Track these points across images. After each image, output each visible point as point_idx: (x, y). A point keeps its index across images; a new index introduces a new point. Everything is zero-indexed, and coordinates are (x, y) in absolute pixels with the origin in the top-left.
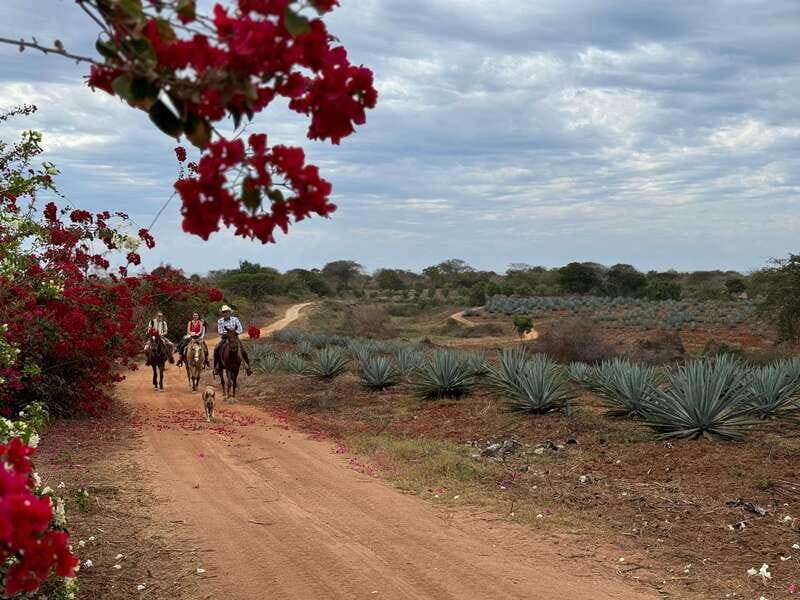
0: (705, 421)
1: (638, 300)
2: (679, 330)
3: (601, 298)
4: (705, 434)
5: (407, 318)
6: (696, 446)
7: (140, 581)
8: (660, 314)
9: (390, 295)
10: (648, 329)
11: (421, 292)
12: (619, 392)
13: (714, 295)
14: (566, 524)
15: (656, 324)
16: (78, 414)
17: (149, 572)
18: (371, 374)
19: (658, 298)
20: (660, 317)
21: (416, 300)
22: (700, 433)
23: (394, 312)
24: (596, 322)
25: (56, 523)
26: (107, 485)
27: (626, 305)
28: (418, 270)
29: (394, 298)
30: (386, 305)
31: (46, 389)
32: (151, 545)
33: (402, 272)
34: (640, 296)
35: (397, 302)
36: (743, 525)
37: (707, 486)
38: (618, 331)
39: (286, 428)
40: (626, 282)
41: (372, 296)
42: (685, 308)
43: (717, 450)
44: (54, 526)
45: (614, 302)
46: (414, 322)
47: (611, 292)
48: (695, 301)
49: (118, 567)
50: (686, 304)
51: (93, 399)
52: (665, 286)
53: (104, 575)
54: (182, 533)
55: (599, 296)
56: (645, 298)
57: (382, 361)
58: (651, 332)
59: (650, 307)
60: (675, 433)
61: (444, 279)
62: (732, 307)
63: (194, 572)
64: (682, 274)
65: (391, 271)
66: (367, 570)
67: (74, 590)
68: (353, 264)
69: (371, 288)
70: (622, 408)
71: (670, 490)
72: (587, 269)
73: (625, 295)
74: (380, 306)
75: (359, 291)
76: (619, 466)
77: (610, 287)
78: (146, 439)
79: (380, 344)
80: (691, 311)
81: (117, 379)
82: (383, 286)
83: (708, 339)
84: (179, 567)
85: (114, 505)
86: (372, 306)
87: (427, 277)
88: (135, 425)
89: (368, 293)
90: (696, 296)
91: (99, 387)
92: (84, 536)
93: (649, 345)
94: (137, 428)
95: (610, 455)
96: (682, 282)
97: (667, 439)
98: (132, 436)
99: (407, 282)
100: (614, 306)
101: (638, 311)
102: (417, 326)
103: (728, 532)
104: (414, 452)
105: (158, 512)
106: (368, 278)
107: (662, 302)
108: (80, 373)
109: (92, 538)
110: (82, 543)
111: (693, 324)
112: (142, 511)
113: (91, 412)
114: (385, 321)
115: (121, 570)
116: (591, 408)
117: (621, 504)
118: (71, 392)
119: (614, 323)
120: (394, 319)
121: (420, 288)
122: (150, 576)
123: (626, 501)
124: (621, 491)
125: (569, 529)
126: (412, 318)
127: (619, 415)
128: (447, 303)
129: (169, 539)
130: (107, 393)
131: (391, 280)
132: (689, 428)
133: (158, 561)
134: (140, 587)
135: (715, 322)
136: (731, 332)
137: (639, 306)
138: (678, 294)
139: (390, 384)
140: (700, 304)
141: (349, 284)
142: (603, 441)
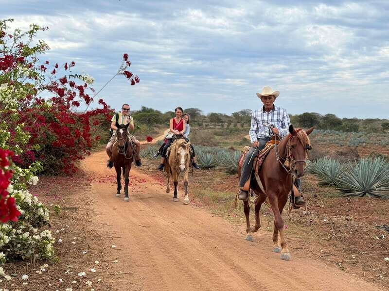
0: (367, 188)
1: (337, 132)
2: (357, 147)
3: (319, 130)
4: (367, 194)
5: (223, 137)
6: (362, 200)
7: (84, 250)
8: (348, 139)
9: (215, 125)
10: (342, 146)
11: (230, 124)
12: (325, 173)
13: (375, 130)
14: (294, 233)
15: (346, 144)
16: (62, 174)
17: (89, 246)
18: (204, 162)
19: (348, 131)
20: (348, 140)
21: (227, 129)
22: (365, 194)
23: (216, 134)
24: (316, 142)
25: (45, 220)
26: (72, 206)
27: (331, 134)
28: (229, 114)
29: (217, 127)
30: (213, 130)
31: (47, 161)
32: (91, 234)
33: (221, 115)
34: (338, 130)
35: (218, 129)
36: (384, 237)
37: (367, 218)
38: (327, 146)
39: (161, 185)
40: (332, 122)
41: (206, 126)
42: (360, 136)
43: (373, 202)
44: (43, 222)
45: (325, 132)
46: (226, 139)
47: (324, 127)
48: (366, 133)
49: (74, 243)
50: (361, 134)
51: (69, 167)
52: (351, 126)
53: (67, 246)
54: (106, 229)
55: (318, 129)
56: (341, 131)
57: (209, 156)
58: (343, 147)
59: (343, 135)
60: (352, 193)
61: (242, 119)
62: (384, 136)
63: (111, 247)
64: (360, 120)
65: (216, 114)
66: (194, 249)
67: (52, 252)
68: (197, 110)
69: (206, 122)
70: (326, 181)
71: (348, 220)
72: (312, 115)
73: (331, 129)
74: (210, 131)
75: (200, 123)
76: (323, 208)
77: (323, 125)
78: (93, 187)
79: (209, 149)
80: (363, 138)
81: (81, 158)
82: (212, 121)
83: (371, 152)
84: (103, 244)
85: (74, 215)
86: (206, 130)
87: (234, 117)
88: (88, 180)
89: (204, 124)
90: (366, 131)
91: (72, 162)
92: (59, 228)
93: (341, 154)
94: (89, 182)
95: (319, 203)
96: (360, 124)
97: (348, 196)
98: (86, 185)
99: (224, 119)
100: (325, 134)
101: (337, 137)
102: (228, 141)
103: (376, 240)
104: (222, 198)
105: (96, 219)
106: (205, 117)
107: (349, 133)
108: (63, 155)
109: (63, 229)
110: (58, 231)
111: (364, 144)
112: (88, 218)
113: (67, 173)
114: (212, 138)
115: (76, 244)
116: (311, 181)
117: (323, 225)
118: (58, 164)
119: (325, 142)
120: (216, 137)
121: (230, 123)
122: (89, 247)
123: (326, 224)
124: (323, 219)
125: (296, 236)
126: (225, 137)
127: (325, 185)
128: (242, 130)
129: (100, 231)
130: (76, 165)
131: (215, 118)
132: (359, 191)
133: (94, 241)
134: (84, 252)
135: (375, 144)
136: (383, 149)
137: (337, 134)
138: (358, 130)
139: (212, 167)
140: (368, 135)
141: (196, 120)
142: (316, 196)
